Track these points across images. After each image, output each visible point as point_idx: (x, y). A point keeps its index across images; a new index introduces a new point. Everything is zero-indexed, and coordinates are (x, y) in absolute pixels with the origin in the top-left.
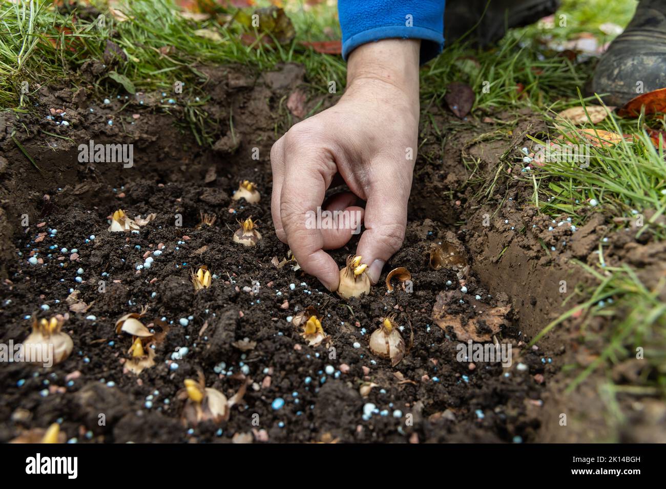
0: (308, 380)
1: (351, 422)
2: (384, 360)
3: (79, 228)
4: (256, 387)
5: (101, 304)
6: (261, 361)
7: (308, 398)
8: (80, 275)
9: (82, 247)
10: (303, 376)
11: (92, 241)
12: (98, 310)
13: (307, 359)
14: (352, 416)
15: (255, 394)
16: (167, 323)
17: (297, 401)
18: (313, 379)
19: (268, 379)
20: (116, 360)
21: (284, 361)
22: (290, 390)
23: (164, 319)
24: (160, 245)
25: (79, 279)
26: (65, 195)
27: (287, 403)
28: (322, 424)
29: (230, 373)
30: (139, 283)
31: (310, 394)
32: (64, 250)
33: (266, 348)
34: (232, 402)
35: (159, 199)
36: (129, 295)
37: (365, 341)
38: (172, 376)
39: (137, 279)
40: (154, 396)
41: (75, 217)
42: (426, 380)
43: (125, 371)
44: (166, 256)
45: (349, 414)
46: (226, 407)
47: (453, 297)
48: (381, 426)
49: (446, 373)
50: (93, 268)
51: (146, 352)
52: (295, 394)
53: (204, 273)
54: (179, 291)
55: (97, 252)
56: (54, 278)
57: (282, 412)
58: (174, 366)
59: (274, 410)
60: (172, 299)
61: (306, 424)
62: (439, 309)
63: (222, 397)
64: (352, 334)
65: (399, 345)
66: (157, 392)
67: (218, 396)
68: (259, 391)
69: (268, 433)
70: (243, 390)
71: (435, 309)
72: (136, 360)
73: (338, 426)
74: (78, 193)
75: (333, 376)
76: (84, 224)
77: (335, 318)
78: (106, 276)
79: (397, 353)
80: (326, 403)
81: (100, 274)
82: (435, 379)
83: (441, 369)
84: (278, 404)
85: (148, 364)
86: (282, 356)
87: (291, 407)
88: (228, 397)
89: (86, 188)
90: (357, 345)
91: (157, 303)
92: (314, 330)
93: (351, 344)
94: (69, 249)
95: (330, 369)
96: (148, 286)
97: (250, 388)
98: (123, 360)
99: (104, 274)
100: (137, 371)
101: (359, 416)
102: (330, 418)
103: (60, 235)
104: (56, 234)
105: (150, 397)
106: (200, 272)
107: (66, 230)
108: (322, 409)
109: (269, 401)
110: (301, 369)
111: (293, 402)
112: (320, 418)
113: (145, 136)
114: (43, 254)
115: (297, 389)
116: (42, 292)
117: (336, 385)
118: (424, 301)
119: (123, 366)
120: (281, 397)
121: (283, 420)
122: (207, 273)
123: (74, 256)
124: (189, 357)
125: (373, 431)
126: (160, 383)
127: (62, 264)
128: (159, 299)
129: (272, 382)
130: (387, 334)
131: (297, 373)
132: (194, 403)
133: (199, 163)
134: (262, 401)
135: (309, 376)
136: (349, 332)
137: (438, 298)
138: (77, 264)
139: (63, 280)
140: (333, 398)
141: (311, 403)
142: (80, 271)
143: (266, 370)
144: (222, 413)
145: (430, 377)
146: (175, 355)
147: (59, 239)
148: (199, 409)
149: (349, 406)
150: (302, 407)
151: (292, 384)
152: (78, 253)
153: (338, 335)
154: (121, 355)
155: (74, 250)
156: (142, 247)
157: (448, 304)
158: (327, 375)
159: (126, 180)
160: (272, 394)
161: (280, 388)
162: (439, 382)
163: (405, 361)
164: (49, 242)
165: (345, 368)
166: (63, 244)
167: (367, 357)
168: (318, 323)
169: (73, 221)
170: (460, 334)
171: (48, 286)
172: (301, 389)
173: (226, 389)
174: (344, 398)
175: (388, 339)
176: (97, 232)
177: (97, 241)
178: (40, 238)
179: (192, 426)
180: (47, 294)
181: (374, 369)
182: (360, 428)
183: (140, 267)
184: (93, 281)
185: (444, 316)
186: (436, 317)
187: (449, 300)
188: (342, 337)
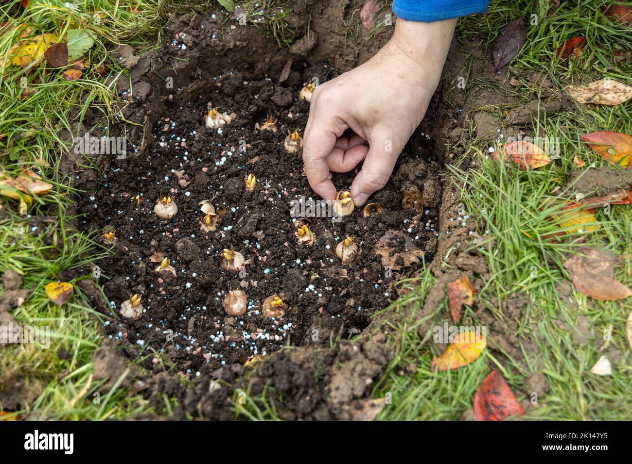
0: (284, 264)
1: (298, 291)
2: (339, 260)
3: (187, 125)
4: (260, 258)
5: (194, 185)
6: (265, 246)
7: (282, 273)
8: (186, 156)
9: (190, 139)
10: (282, 262)
11: (194, 135)
12: (192, 188)
13: (286, 254)
14: (300, 288)
15: (258, 262)
16: (226, 206)
17: (276, 272)
18: (287, 264)
19: (266, 257)
20: (198, 222)
21: (275, 251)
22: (274, 266)
23: (224, 203)
24: (232, 148)
25: (185, 158)
26: (182, 93)
27: (270, 272)
28: (285, 287)
29: (250, 246)
30: (215, 176)
31: (284, 271)
32: (178, 139)
34: (247, 262)
35: (241, 98)
36: (209, 184)
37: (334, 244)
38: (222, 240)
39: (215, 174)
40: (211, 248)
41: (185, 117)
42: (357, 279)
43: (201, 229)
44: (234, 158)
45: (298, 287)
46: (243, 264)
47: (396, 235)
49: (368, 280)
50: (194, 154)
51: (212, 222)
52: (276, 269)
53: (252, 177)
54: (233, 192)
55: (196, 145)
56: (173, 155)
57: (267, 276)
58: (223, 236)
59: (264, 274)
60: (229, 195)
61: (278, 284)
62: (384, 240)
63: (242, 258)
64: (329, 239)
65: (350, 255)
66: (213, 247)
67: (240, 258)
68: (261, 261)
69: (258, 283)
70: (253, 258)
71: (381, 240)
72: (206, 225)
73: (292, 291)
74: (189, 91)
75: (299, 265)
76: (191, 123)
77: (321, 226)
78: (199, 161)
79: (347, 260)
80: (289, 278)
81: (196, 159)
82: (362, 280)
83: (367, 276)
84: (267, 271)
85: (213, 228)
86: (275, 248)
87: (273, 275)
88: (246, 259)
89: (195, 87)
90: (328, 247)
91: (222, 193)
92: (303, 233)
93: (325, 245)
94: (181, 138)
95: (298, 261)
96: (219, 179)
97: (257, 258)
98: (200, 223)
99: (199, 159)
100: (207, 230)
101: (304, 289)
102: (289, 286)
103: (177, 128)
104: (175, 127)
105: (209, 249)
106: (250, 176)
107: (181, 125)
108: (287, 281)
109: (263, 268)
110: (282, 258)
111: (274, 273)
112: (285, 284)
113: (238, 43)
114: (167, 140)
115: (277, 267)
116: (166, 164)
117: (296, 271)
118: (380, 231)
119: (200, 226)
120: (269, 268)
121: (267, 280)
122: (254, 178)
123: (183, 144)
124: (232, 232)
125: (305, 299)
126: (215, 242)
127: (177, 147)
128: (223, 191)
129: (267, 259)
130: (346, 246)
131: (280, 259)
132: (226, 260)
133: (280, 55)
134: (261, 266)
135: (285, 262)
136: (327, 237)
137: (386, 233)
138: (185, 149)
139: (176, 157)
140: (293, 277)
141: (283, 275)
142: (186, 153)
143: (267, 252)
144: (240, 267)
145: (360, 278)
146: (225, 229)
147: (176, 131)
148: (228, 263)
149: (299, 283)
150: (278, 276)
151: (276, 264)
152: (186, 142)
153: (320, 237)
154: (200, 220)
155: (184, 140)
156: (222, 145)
157: (391, 239)
158: (296, 264)
159: (223, 71)
160: (266, 265)
161: (270, 264)
162: (363, 282)
163: (350, 265)
164: (170, 132)
165: (309, 262)
166: (178, 134)
167: (330, 257)
168: (307, 229)
169: (184, 120)
170: (385, 261)
171: (169, 161)
172: (280, 268)
173: (247, 253)
174: (298, 279)
175: (344, 250)
176: (197, 128)
177: (197, 136)
178: (166, 128)
179: (224, 270)
180: (168, 165)
181: (329, 265)
182: (302, 295)
183: (217, 164)
184: (192, 163)
185: (383, 246)
186: (378, 245)
187: (392, 236)
188: (322, 239)
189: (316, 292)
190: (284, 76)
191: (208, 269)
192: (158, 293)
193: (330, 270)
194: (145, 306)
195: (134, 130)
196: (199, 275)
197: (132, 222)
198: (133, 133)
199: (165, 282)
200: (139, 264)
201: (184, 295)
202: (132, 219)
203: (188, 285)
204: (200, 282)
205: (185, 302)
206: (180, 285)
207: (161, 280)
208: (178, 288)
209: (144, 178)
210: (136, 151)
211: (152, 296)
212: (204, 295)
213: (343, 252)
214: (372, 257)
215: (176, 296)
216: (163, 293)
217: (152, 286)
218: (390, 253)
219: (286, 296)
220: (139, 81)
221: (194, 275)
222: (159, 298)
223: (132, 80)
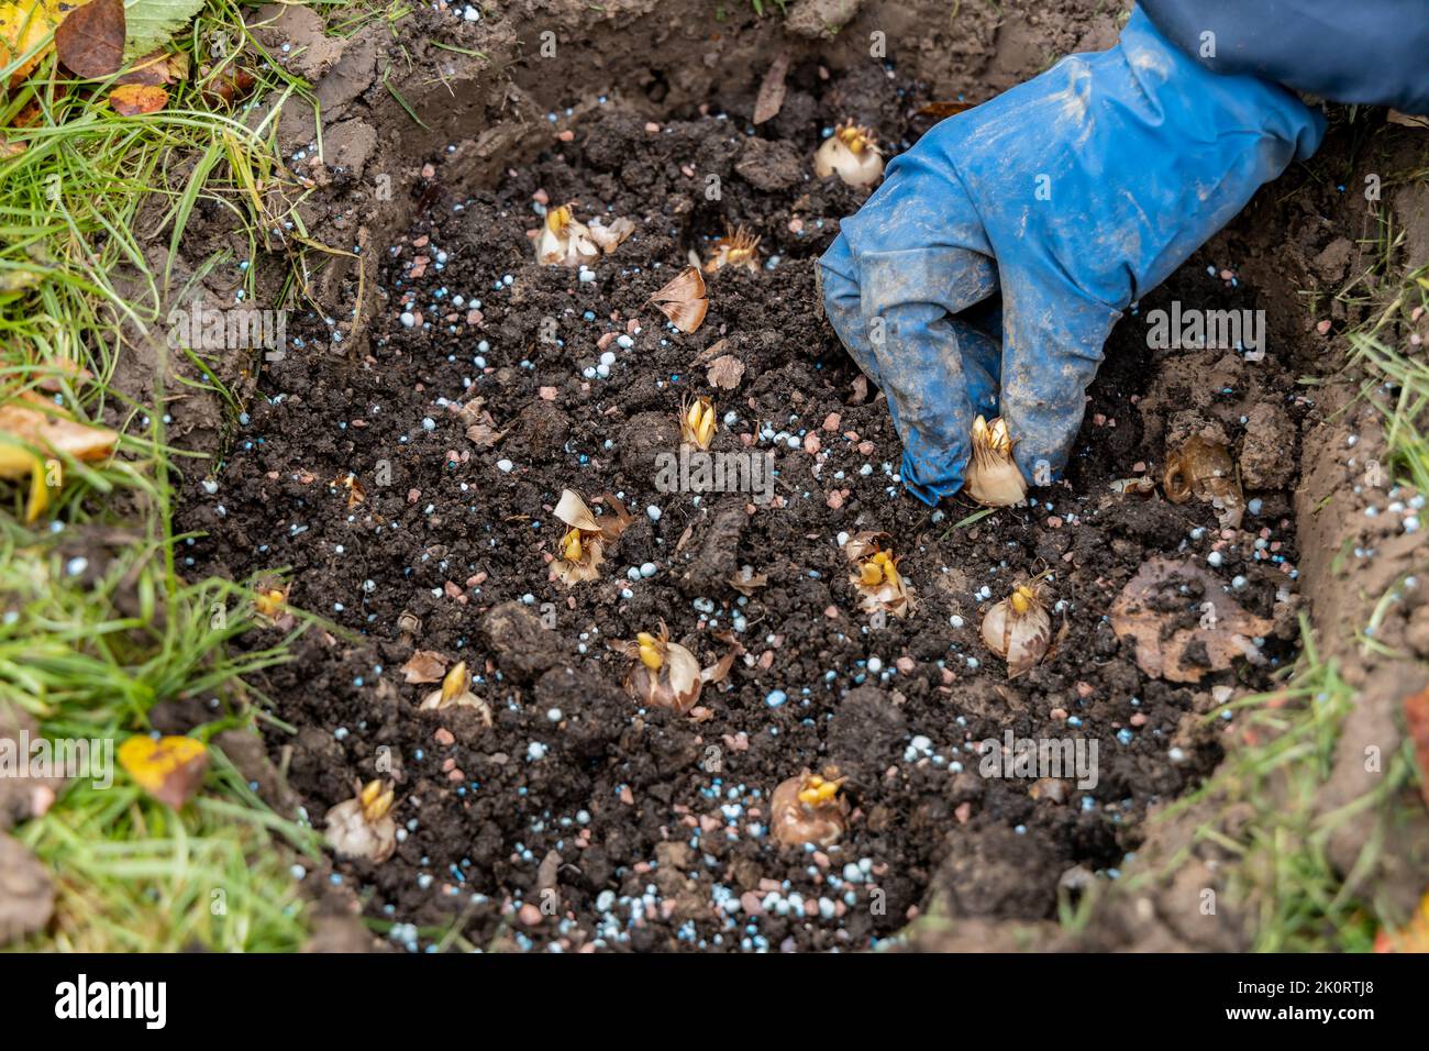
0: (830, 675)
1: (880, 758)
2: (996, 662)
3: (485, 257)
4: (750, 660)
5: (521, 440)
6: (766, 622)
7: (826, 702)
8: (483, 354)
9: (492, 299)
10: (823, 667)
11: (508, 287)
12: (516, 449)
13: (837, 643)
14: (886, 749)
15: (744, 673)
16: (626, 503)
17: (806, 702)
18: (841, 675)
19: (769, 655)
20: (540, 557)
21: (799, 635)
22: (801, 682)
23: (621, 495)
24: (632, 322)
25: (480, 361)
26: (462, 159)
27: (789, 702)
28: (837, 748)
29: (714, 623)
30: (587, 411)
31: (831, 695)
32: (458, 300)
33: (776, 604)
34: (707, 675)
35: (642, 172)
36: (566, 434)
37: (974, 614)
38: (623, 609)
39: (583, 403)
40: (592, 634)
41: (479, 232)
42: (1059, 718)
43: (552, 577)
44: (640, 354)
45: (882, 745)
46: (696, 682)
47: (1174, 575)
48: (918, 780)
49: (1096, 718)
50: (507, 348)
51: (586, 553)
52: (806, 691)
53: (704, 409)
54: (652, 457)
55: (515, 318)
56: (440, 353)
57: (778, 714)
58: (628, 593)
59: (767, 707)
60: (637, 467)
61: (813, 741)
62: (1137, 591)
63: (693, 663)
64: (957, 595)
65: (1031, 643)
66: (595, 630)
67: (687, 663)
68: (753, 669)
69: (750, 740)
70: (728, 661)
71: (1127, 590)
72: (568, 564)
73: (860, 759)
74: (483, 153)
75: (878, 676)
76: (496, 249)
77: (931, 556)
78: (527, 368)
79: (1022, 658)
80: (850, 719)
81: (517, 363)
82: (1074, 720)
83: (1091, 707)
84: (776, 699)
85: (589, 574)
86: (798, 625)
87: (795, 709)
88: (703, 665)
89: (500, 140)
90: (957, 620)
91: (613, 462)
92: (878, 578)
93: (947, 615)
94: (467, 300)
95: (875, 664)
96: (600, 419)
97: (740, 659)
98: (548, 557)
99: (525, 363)
100: (570, 580)
101: (899, 753)
102: (850, 743)
103: (452, 268)
104: (446, 264)
105: (585, 636)
106: (696, 407)
107: (464, 257)
108: (842, 727)
109: (764, 690)
110: (824, 654)
111: (799, 703)
112: (837, 737)
114: (422, 305)
115: (810, 683)
116: (419, 380)
117: (871, 696)
118: (1119, 564)
119: (548, 567)
120: (784, 690)
121: (778, 726)
122: (710, 414)
123: (474, 317)
124: (655, 582)
125: (907, 781)
126: (602, 614)
127: (453, 328)
128: (617, 457)
129: (774, 660)
130: (1016, 615)
131: (817, 657)
132: (647, 669)
133: (752, 42)
134: (754, 686)
135: (835, 669)
136: (951, 591)
137: (1143, 569)
138: (478, 333)
139: (452, 358)
140: (862, 715)
141: (830, 710)
142: (484, 346)
143: (771, 639)
144: (688, 692)
145: (1070, 714)
146: (633, 572)
147: (451, 277)
148: (653, 677)
149: (883, 733)
150: (814, 713)
151: (804, 674)
152: (481, 309)
153: (929, 591)
154: (549, 546)
155: (475, 303)
156: (597, 316)
157: (1161, 588)
158: (868, 673)
159: (577, 93)
160: (772, 681)
161: (785, 676)
162: (1079, 728)
163: (1033, 675)
164: (433, 279)
165: (906, 664)
166: (458, 286)
167: (966, 649)
168: (889, 566)
169: (475, 240)
170: (1148, 656)
171: (431, 371)
172: (818, 687)
173: (708, 645)
174: (879, 719)
175: (1012, 627)
176: (517, 266)
177: (516, 291)
178: (418, 268)
179: (642, 701)
180: (427, 385)
181: (967, 677)
182: (893, 771)
183: (589, 373)
184: (505, 376)
185: (1136, 611)
186: (1121, 607)
187: (1163, 578)
188: (936, 597)
189: (939, 759)
190: (768, 105)
191: (596, 696)
192: (439, 778)
193: (970, 690)
194: (401, 821)
195: (329, 271)
196: (568, 716)
197: (342, 558)
198: (325, 280)
199: (459, 741)
200: (373, 685)
201: (522, 780)
202: (340, 549)
203: (536, 750)
204: (573, 737)
205: (529, 803)
206: (509, 751)
207: (445, 737)
208: (501, 758)
209: (360, 423)
210: (337, 336)
211: (423, 785)
212: (585, 782)
213: (1007, 633)
214: (1105, 645)
215: (497, 784)
216: (457, 775)
217: (420, 754)
218: (1163, 630)
219: (844, 774)
220: (341, 120)
221: (555, 714)
222: (444, 793)
223: (323, 113)
